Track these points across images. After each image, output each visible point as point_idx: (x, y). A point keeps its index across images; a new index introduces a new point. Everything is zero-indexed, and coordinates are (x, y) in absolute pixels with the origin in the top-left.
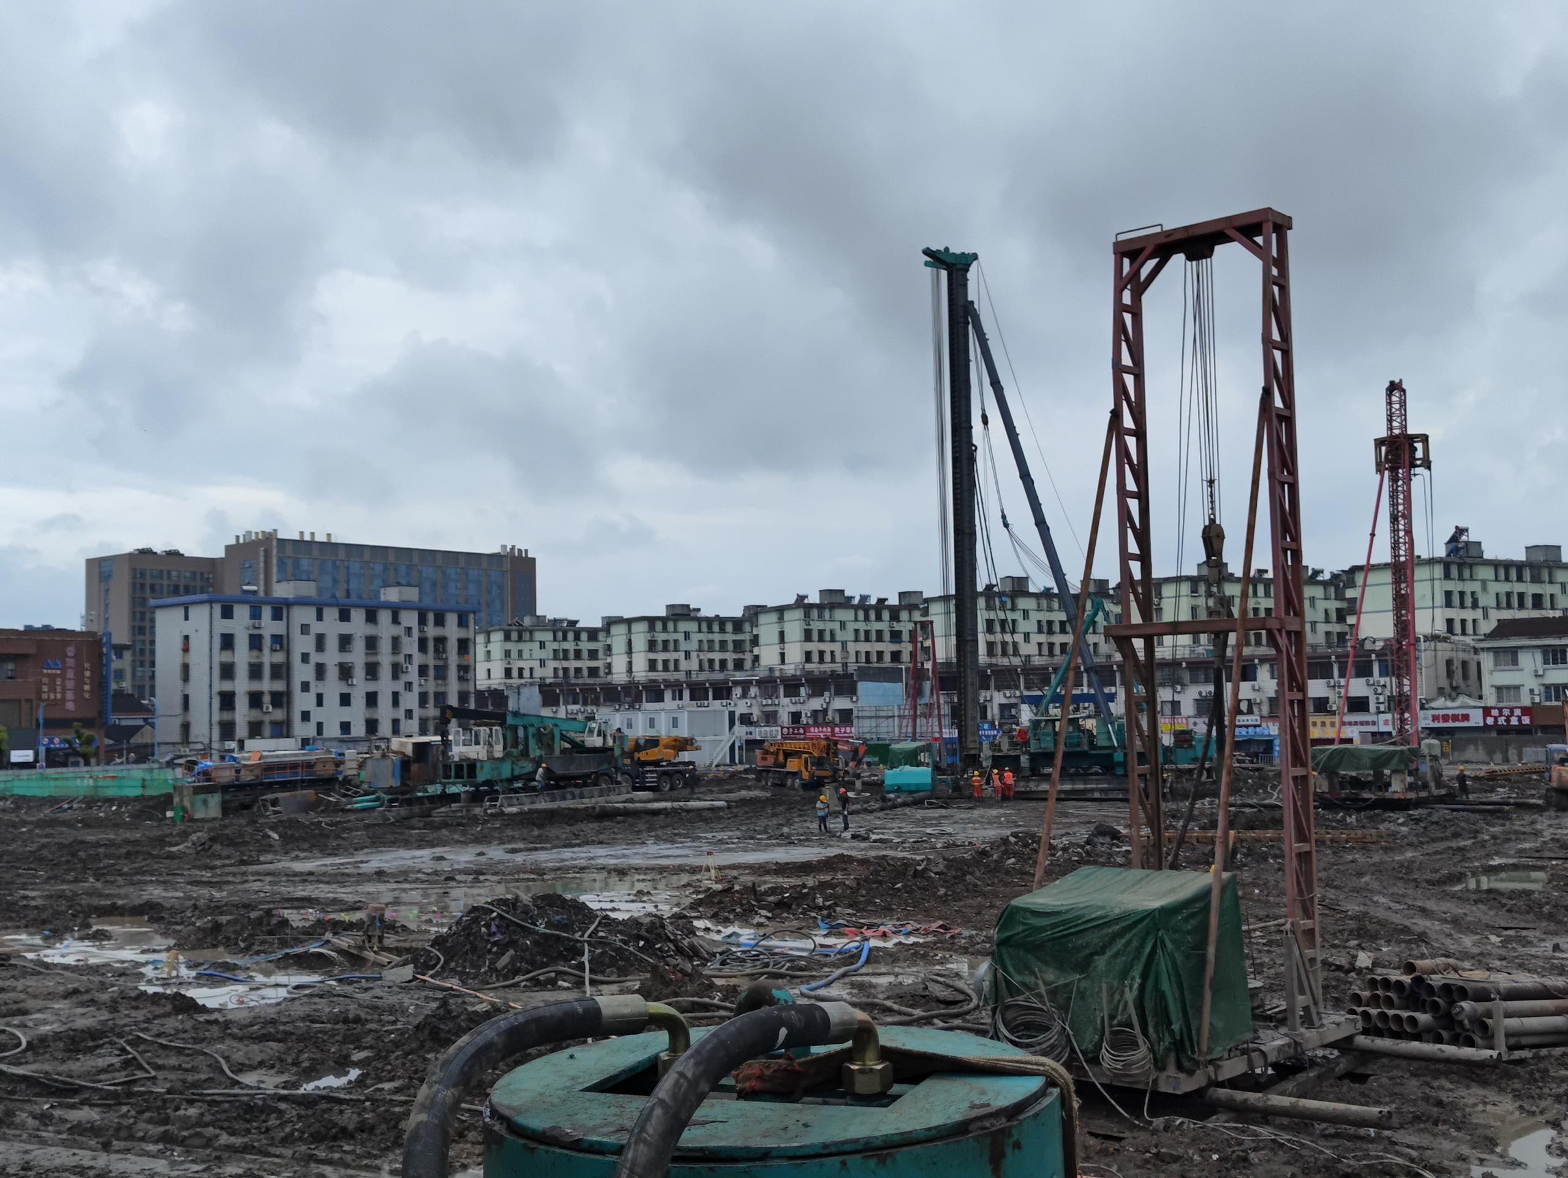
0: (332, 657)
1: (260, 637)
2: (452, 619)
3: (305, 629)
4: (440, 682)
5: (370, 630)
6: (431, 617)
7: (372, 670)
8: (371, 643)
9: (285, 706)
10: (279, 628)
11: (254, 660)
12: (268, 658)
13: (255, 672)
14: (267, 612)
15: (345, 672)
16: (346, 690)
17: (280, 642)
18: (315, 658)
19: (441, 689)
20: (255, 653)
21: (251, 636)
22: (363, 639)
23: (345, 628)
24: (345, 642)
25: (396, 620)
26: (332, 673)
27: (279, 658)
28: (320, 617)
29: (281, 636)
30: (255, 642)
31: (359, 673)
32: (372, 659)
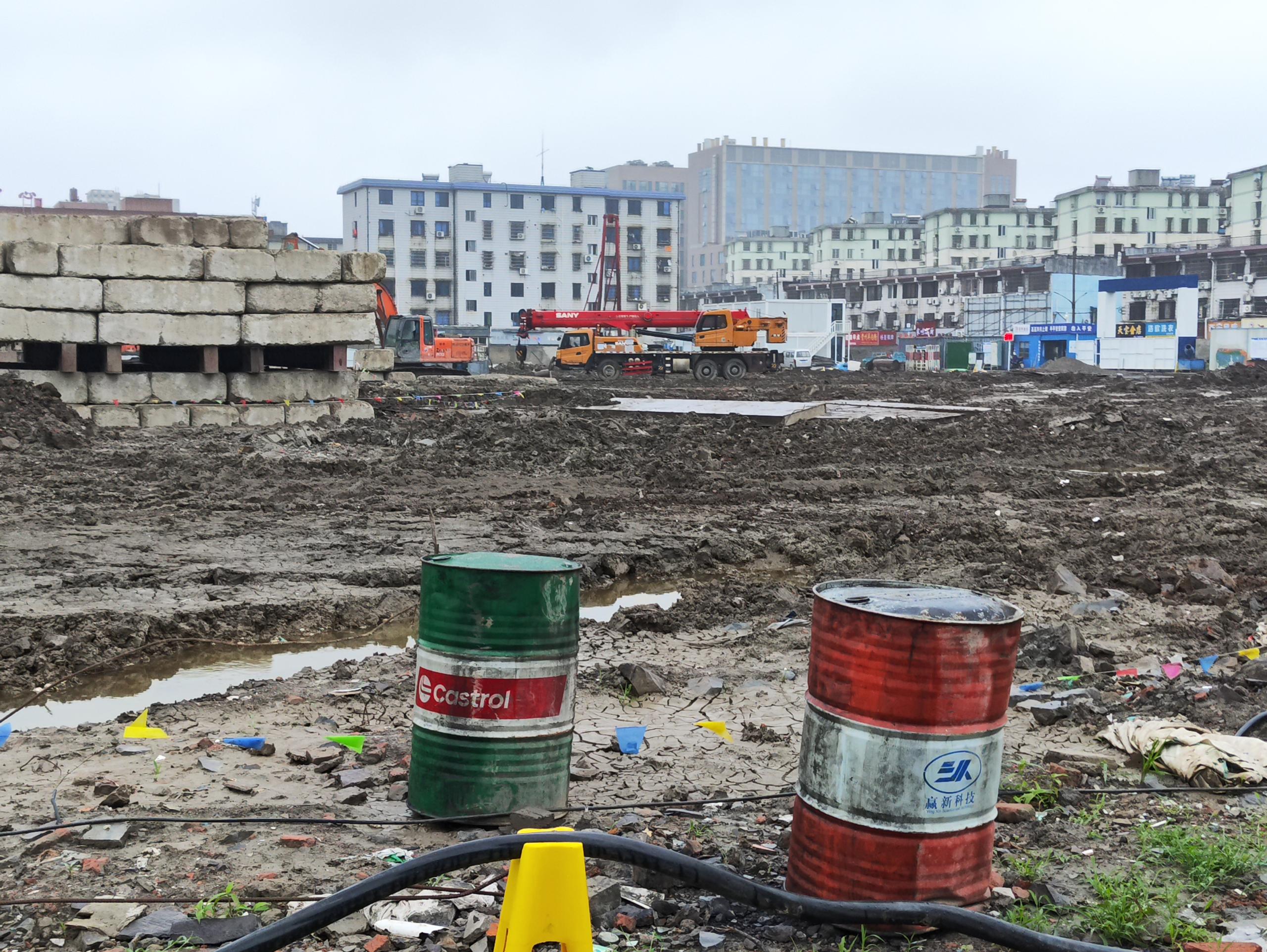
0: (501, 246)
1: (423, 223)
2: (649, 209)
3: (470, 216)
4: (634, 274)
5: (547, 218)
6: (624, 206)
7: (549, 260)
8: (548, 231)
9: (452, 294)
10: (445, 214)
11: (416, 248)
12: (431, 245)
13: (418, 259)
14: (430, 198)
15: (517, 262)
16: (518, 280)
17: (445, 228)
18: (482, 246)
19: (635, 283)
20: (418, 239)
21: (413, 223)
22: (539, 227)
23: (517, 215)
24: (517, 229)
25: (577, 207)
26: (502, 262)
27: (445, 245)
28: (487, 203)
29: (447, 223)
30: (417, 228)
31: (533, 264)
32: (549, 249)
